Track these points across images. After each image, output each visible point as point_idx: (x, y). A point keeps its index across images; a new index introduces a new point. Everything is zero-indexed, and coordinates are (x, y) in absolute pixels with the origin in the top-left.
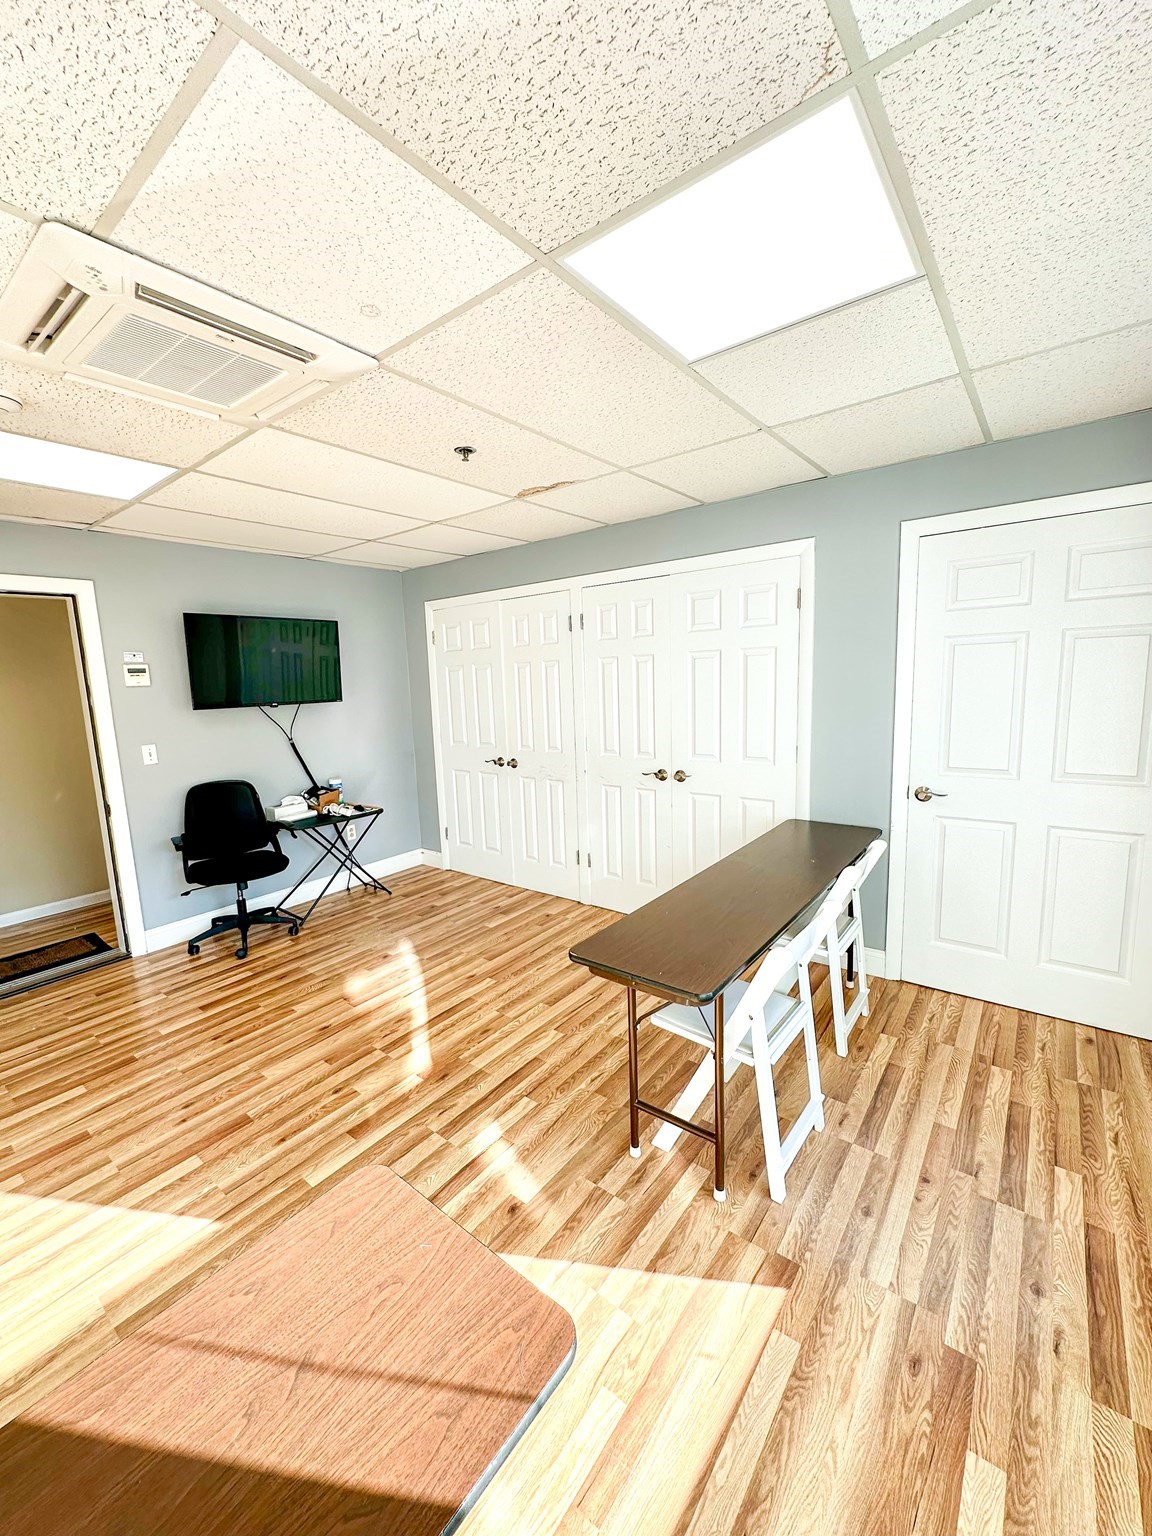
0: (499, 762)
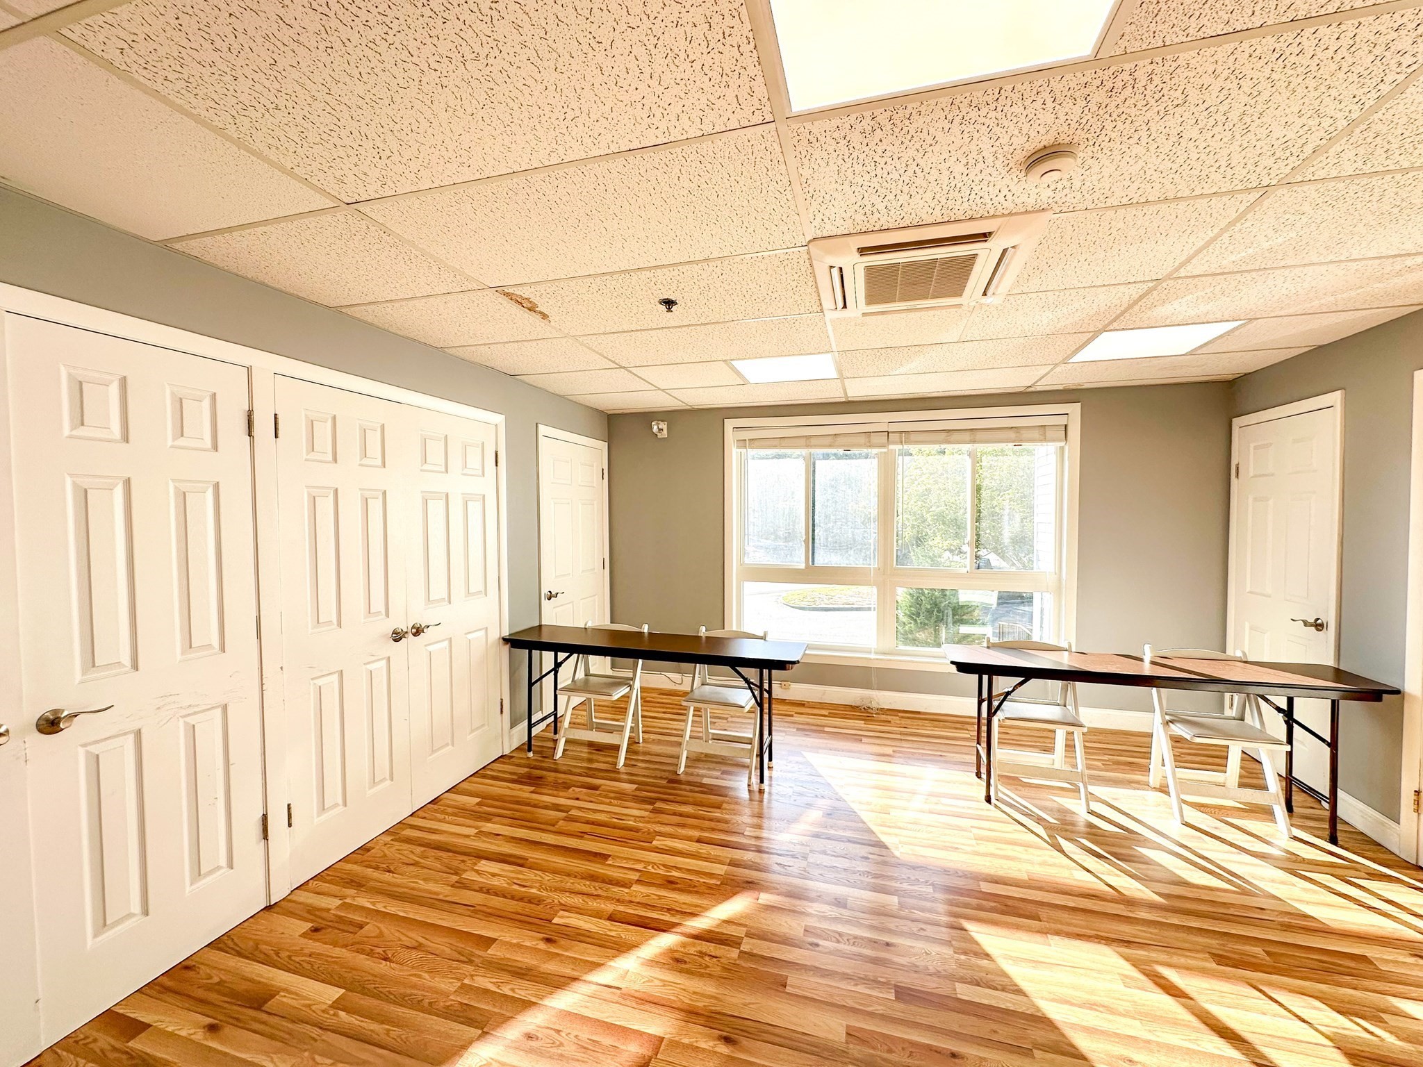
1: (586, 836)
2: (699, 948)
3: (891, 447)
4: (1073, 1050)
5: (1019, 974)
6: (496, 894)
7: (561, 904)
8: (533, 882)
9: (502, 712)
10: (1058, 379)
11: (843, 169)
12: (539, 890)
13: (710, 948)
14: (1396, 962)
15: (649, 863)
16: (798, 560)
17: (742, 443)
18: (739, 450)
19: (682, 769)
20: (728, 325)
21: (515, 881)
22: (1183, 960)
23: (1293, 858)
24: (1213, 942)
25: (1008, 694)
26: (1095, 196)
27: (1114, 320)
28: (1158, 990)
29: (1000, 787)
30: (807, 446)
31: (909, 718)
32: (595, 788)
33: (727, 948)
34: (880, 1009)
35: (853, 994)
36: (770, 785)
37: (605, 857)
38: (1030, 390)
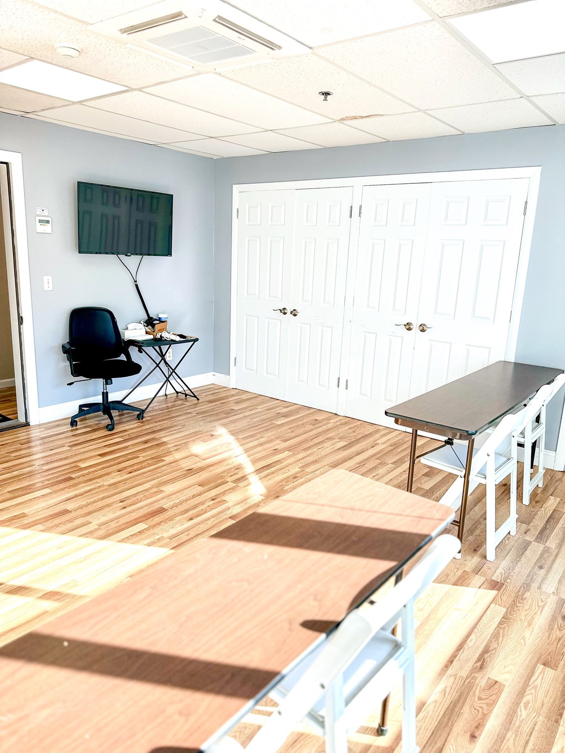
0: (283, 311)
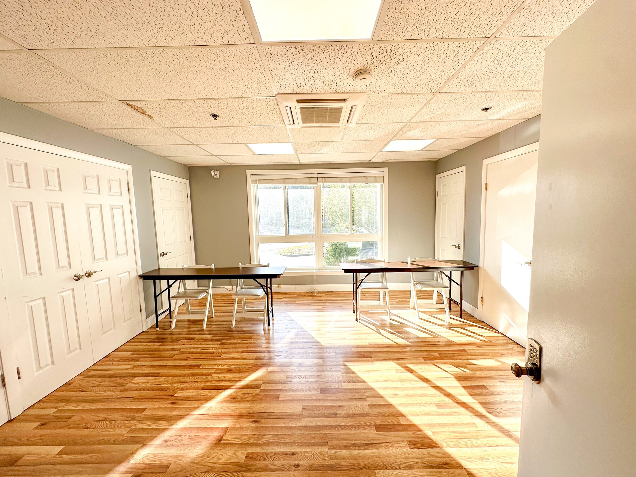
1: (189, 359)
2: (242, 392)
3: (319, 184)
4: (379, 396)
5: (363, 376)
6: (144, 390)
7: (178, 388)
8: (163, 382)
9: (141, 311)
10: (379, 158)
11: (286, 67)
12: (167, 384)
13: (248, 391)
14: (472, 350)
15: (219, 365)
16: (282, 232)
17: (255, 181)
18: (254, 185)
19: (234, 325)
20: (244, 127)
21: (155, 383)
22: (415, 361)
23: (450, 324)
24: (424, 354)
25: (363, 280)
26: (381, 89)
27: (395, 136)
28: (407, 372)
29: (361, 315)
30: (284, 183)
31: (329, 294)
32: (193, 339)
33: (255, 390)
34: (314, 398)
35: (304, 395)
36: (273, 327)
37: (198, 366)
38: (370, 162)
